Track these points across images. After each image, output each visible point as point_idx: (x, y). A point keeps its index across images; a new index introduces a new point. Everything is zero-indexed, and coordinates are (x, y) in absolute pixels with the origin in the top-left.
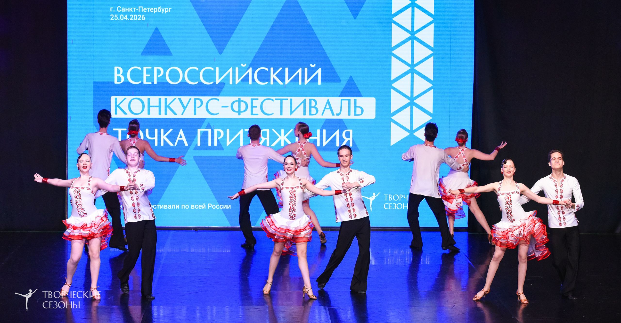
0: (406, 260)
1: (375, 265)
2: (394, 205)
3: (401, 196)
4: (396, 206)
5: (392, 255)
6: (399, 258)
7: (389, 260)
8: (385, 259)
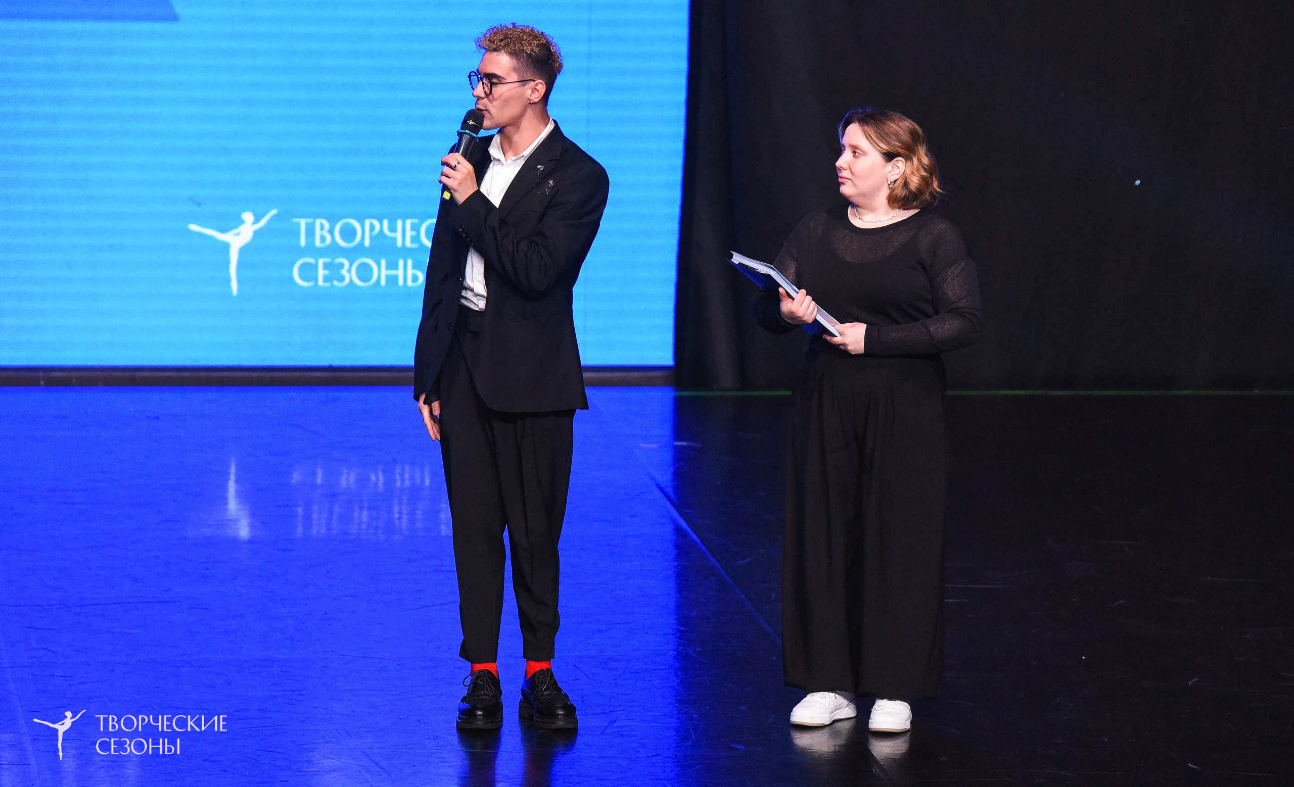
0: (396, 516)
1: (250, 542)
2: (341, 266)
3: (372, 228)
4: (349, 271)
5: (332, 495)
6: (361, 508)
7: (315, 516)
8: (300, 510)
